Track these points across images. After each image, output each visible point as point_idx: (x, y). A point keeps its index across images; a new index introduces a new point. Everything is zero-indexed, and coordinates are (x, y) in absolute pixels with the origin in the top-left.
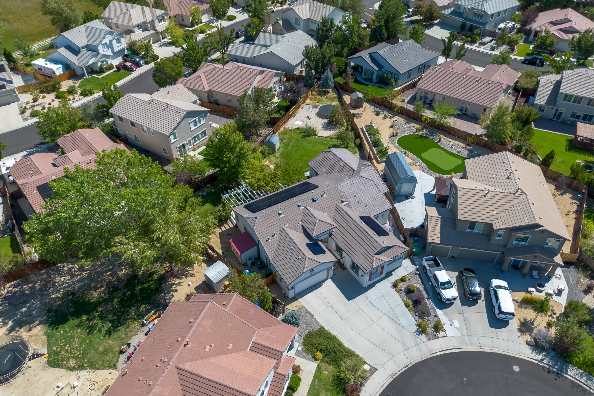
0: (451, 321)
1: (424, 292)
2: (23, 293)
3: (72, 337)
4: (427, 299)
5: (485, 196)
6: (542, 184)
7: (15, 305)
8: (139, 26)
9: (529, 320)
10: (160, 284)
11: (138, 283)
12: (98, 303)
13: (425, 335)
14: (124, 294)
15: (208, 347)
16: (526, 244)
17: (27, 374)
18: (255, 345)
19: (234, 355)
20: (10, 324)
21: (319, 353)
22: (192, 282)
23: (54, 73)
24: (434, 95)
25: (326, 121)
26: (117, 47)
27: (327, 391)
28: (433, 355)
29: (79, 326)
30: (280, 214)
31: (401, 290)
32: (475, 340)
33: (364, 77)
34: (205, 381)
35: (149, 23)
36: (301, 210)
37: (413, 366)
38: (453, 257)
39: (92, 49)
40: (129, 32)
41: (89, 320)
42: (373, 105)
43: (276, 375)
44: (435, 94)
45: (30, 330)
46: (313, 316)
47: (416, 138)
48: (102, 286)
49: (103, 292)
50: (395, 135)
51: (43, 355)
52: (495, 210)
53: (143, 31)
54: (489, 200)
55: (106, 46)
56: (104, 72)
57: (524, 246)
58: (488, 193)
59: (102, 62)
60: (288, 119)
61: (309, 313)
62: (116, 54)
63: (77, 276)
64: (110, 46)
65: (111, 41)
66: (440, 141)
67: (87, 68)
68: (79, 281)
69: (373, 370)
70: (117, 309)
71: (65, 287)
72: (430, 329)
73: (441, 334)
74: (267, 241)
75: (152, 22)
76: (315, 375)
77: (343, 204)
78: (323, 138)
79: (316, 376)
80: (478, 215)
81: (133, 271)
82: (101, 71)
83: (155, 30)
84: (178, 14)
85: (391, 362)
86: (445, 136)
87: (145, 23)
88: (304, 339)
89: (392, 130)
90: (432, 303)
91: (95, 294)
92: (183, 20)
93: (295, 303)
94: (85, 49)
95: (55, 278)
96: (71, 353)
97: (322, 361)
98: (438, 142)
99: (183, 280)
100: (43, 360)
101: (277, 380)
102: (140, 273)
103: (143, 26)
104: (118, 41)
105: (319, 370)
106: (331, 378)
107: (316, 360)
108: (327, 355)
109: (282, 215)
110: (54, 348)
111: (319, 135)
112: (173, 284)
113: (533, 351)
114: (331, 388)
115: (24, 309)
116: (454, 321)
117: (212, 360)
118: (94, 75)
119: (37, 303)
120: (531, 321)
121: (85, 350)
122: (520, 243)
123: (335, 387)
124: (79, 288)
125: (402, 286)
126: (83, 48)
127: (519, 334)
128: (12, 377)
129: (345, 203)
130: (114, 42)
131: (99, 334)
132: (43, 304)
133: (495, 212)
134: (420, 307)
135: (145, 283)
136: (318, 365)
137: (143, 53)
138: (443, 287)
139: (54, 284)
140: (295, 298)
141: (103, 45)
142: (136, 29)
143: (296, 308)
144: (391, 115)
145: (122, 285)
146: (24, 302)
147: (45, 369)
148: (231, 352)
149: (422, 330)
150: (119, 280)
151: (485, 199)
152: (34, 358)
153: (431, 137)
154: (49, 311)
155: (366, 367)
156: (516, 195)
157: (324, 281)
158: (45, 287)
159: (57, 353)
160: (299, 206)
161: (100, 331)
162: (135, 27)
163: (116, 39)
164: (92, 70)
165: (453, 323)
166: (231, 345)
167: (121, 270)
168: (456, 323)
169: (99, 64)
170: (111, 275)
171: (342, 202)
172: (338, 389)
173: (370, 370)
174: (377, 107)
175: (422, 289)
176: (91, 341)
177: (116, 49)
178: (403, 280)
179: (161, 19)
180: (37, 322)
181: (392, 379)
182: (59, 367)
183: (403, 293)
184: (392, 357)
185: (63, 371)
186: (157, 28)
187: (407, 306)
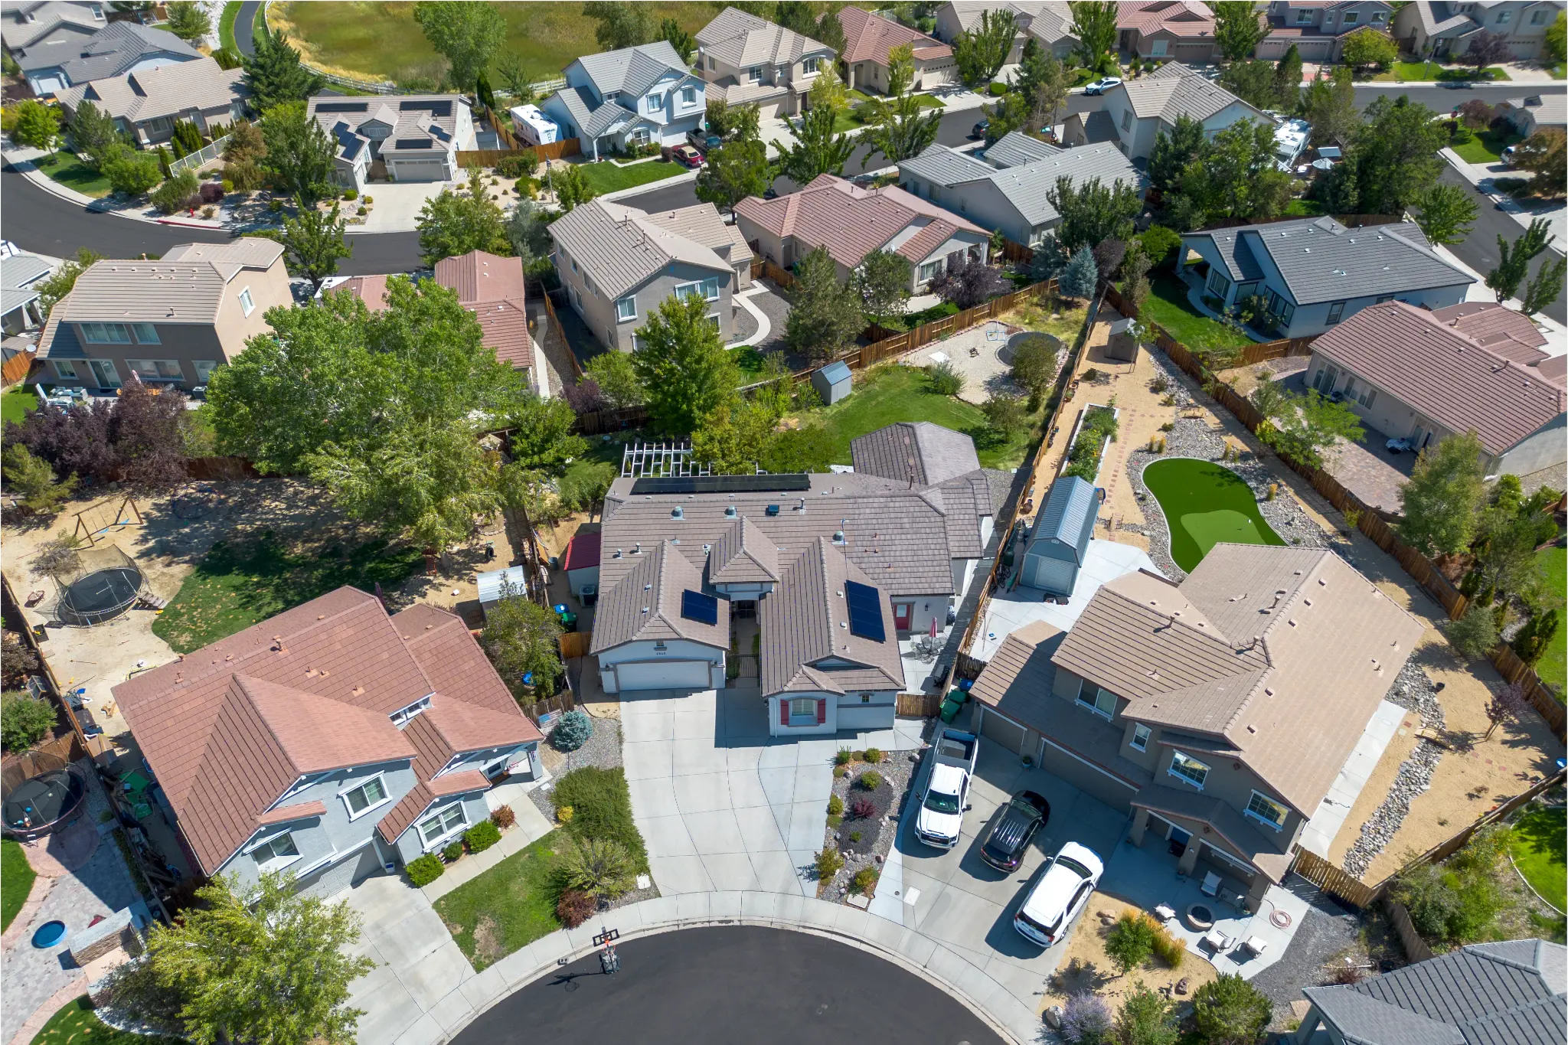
0: (906, 886)
1: (896, 803)
2: (202, 503)
3: (216, 600)
4: (891, 818)
5: (1157, 630)
6: (1376, 665)
7: (179, 517)
8: (754, 72)
9: (1098, 971)
10: (410, 573)
11: (377, 556)
12: (291, 565)
13: (822, 884)
14: (341, 566)
15: (314, 672)
16: (1200, 787)
17: (116, 628)
18: (422, 720)
19: (355, 709)
20: (151, 544)
21: (570, 810)
22: (463, 591)
23: (538, 138)
24: (1351, 381)
25: (1007, 369)
26: (682, 108)
27: (530, 882)
28: (801, 930)
29: (236, 588)
30: (675, 514)
31: (846, 775)
32: (924, 947)
33: (1207, 292)
34: (254, 717)
35: (781, 67)
36: (729, 521)
37: (741, 927)
38: (1028, 760)
39: (626, 102)
40: (729, 80)
41: (258, 585)
42: (1163, 364)
43: (420, 789)
44: (1353, 379)
45: (169, 565)
46: (621, 742)
47: (1205, 473)
48: (319, 540)
49: (313, 550)
50: (1155, 448)
51: (156, 608)
52: (1159, 670)
53: (761, 84)
54: (1163, 643)
55: (656, 102)
56: (634, 158)
57: (1193, 792)
58: (1168, 627)
59: (638, 134)
60: (921, 343)
61: (620, 734)
62: (675, 125)
63: (298, 507)
64: (667, 103)
65: (670, 93)
66: (1268, 498)
67: (603, 141)
68: (293, 518)
69: (653, 893)
70: (310, 585)
71: (267, 520)
72: (841, 877)
73: (859, 899)
74: (615, 556)
75: (787, 68)
76: (533, 844)
77: (836, 543)
78: (967, 407)
79: (532, 849)
80: (1108, 669)
81: (383, 534)
82: (629, 153)
83: (790, 87)
84: (869, 61)
85: (701, 898)
86: (1297, 493)
87: (770, 66)
88: (569, 775)
89: (1160, 436)
90: (894, 832)
91: (299, 549)
92: (876, 76)
93: (611, 706)
94: (613, 101)
95: (265, 499)
96: (195, 623)
97: (567, 827)
98: (1261, 501)
99: (450, 582)
100: (152, 616)
101: (416, 796)
102: (392, 542)
103: (763, 74)
104: (689, 95)
105: (547, 840)
106: (556, 867)
107: (557, 820)
108: (583, 820)
109: (680, 518)
110: (179, 606)
111: (961, 396)
112: (429, 582)
113: (1044, 1038)
114: (542, 881)
115: (187, 530)
116: (911, 889)
117: (304, 696)
118: (613, 161)
119: (210, 527)
120: (1101, 975)
121: (217, 628)
122: (1186, 779)
123: (548, 884)
124: (286, 528)
125: (854, 770)
126: (610, 97)
127: (1045, 988)
128: (95, 621)
129: (841, 543)
130: (678, 97)
131: (254, 613)
132: (217, 533)
133: (1156, 677)
134: (856, 826)
135: (386, 562)
136: (554, 831)
137: (735, 131)
138: (933, 803)
139: (254, 510)
140: (616, 697)
141: (652, 98)
142: (745, 78)
143: (603, 715)
144: (1191, 401)
145: (350, 550)
146: (196, 519)
147: (142, 631)
148: (351, 701)
149: (821, 871)
150: (352, 540)
151: (1153, 638)
152: (143, 608)
153: (1252, 484)
154: (217, 547)
155: (643, 882)
156: (1241, 656)
157: (700, 689)
158: (239, 508)
159: (178, 615)
160: (728, 512)
161: (258, 609)
162: (743, 71)
163: (684, 91)
164: (612, 148)
165: (905, 891)
166: (361, 691)
167: (366, 526)
168: (912, 896)
169: (629, 138)
170: (345, 528)
171: (836, 538)
172: (554, 890)
173: (645, 890)
174: (1170, 372)
175: (898, 795)
176: (236, 619)
177: (678, 113)
178: (868, 757)
179: (811, 64)
180: (187, 558)
181: (676, 928)
182: (163, 637)
183: (847, 783)
184: (711, 888)
185: (164, 644)
186: (793, 84)
187: (831, 811)
